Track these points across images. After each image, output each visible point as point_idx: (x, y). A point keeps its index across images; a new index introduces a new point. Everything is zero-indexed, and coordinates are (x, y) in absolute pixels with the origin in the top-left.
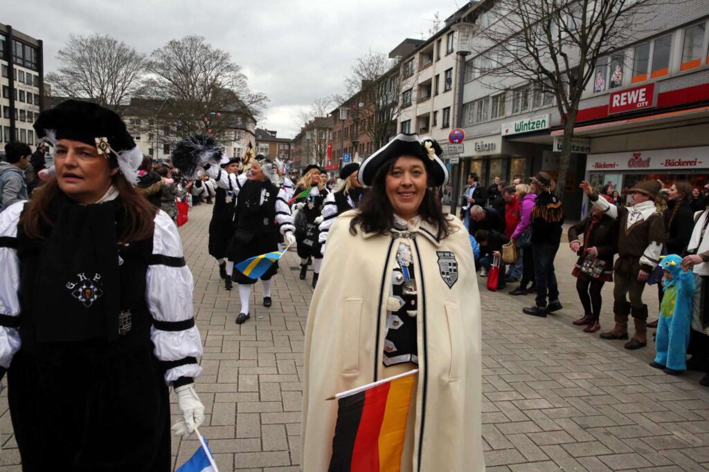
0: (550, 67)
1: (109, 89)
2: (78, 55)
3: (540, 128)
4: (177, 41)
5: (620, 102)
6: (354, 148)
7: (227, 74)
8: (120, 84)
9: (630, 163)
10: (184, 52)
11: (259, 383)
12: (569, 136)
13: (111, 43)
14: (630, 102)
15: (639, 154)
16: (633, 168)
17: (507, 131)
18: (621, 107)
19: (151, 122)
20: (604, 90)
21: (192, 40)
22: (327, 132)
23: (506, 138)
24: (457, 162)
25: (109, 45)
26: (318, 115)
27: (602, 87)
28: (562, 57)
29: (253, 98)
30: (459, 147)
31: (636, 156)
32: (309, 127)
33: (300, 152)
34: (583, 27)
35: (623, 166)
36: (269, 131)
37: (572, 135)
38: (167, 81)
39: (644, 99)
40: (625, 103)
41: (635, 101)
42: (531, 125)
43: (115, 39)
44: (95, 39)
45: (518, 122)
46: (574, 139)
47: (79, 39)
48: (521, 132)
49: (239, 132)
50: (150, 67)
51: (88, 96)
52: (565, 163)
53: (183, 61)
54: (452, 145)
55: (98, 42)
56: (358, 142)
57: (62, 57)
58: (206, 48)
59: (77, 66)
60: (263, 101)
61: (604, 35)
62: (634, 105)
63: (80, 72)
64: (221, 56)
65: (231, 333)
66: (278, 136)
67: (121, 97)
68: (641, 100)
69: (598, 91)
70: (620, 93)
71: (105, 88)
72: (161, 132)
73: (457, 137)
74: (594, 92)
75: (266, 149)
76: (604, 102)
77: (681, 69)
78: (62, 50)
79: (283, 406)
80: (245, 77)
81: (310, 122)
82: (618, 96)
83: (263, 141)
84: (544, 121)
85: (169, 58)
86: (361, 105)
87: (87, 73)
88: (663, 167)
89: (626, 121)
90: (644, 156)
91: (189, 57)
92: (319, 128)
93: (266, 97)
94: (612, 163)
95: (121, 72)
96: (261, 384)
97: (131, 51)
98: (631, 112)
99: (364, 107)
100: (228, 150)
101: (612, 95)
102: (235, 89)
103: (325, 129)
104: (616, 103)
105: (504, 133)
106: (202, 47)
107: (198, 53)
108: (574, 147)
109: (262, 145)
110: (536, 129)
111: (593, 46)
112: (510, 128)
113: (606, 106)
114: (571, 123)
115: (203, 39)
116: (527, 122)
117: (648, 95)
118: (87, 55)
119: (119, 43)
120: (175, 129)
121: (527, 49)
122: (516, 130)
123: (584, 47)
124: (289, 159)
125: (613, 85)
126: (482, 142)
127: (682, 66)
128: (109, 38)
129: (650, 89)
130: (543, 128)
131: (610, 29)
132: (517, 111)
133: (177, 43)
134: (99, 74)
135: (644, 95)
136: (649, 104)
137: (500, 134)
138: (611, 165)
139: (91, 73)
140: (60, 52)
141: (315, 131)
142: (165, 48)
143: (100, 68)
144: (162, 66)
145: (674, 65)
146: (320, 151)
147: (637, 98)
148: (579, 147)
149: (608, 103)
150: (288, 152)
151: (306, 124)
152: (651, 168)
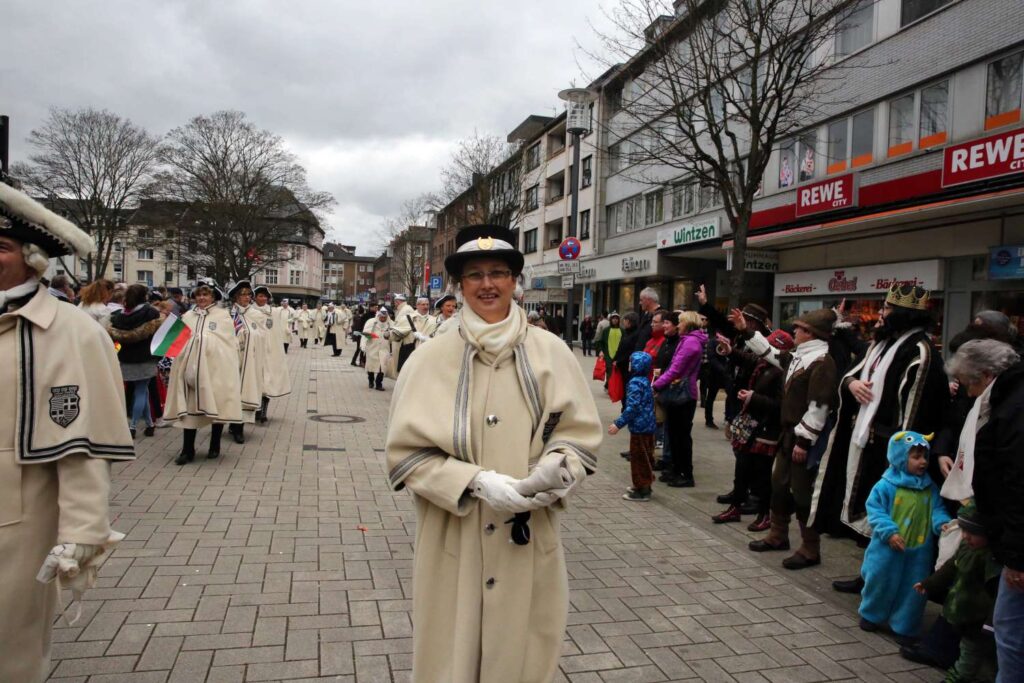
0: (710, 150)
1: (107, 185)
2: (61, 137)
3: (708, 238)
4: (204, 118)
5: (810, 199)
7: (277, 165)
8: (122, 179)
9: (832, 285)
10: (215, 133)
11: (150, 637)
12: (741, 249)
13: (111, 121)
14: (823, 200)
15: (843, 272)
16: (836, 292)
17: (664, 242)
18: (812, 207)
19: (170, 234)
20: (793, 183)
21: (227, 117)
22: (426, 245)
23: (663, 253)
24: (572, 286)
25: (107, 123)
26: (411, 223)
27: (790, 181)
28: (729, 138)
29: (313, 200)
30: (574, 265)
31: (839, 275)
32: (399, 244)
33: (386, 277)
34: (754, 95)
35: (822, 288)
36: (345, 247)
37: (745, 246)
38: (188, 174)
39: (841, 196)
40: (817, 202)
41: (829, 199)
42: (696, 234)
43: (118, 115)
44: (87, 114)
45: (678, 230)
46: (747, 252)
47: (63, 115)
48: (682, 243)
49: (299, 248)
50: (163, 154)
51: (73, 197)
52: (736, 286)
53: (212, 144)
54: (564, 262)
55: (90, 120)
57: (37, 140)
58: (248, 129)
59: (58, 153)
60: (328, 204)
61: (780, 108)
62: (828, 203)
63: (64, 162)
64: (268, 140)
65: (151, 553)
66: (358, 253)
67: (124, 198)
68: (837, 196)
69: (785, 185)
70: (809, 187)
71: (100, 185)
72: (183, 249)
73: (570, 250)
74: (780, 187)
75: (340, 272)
76: (789, 200)
77: (888, 156)
78: (37, 131)
79: (168, 677)
80: (303, 170)
81: (402, 232)
82: (807, 191)
83: (335, 261)
84: (712, 227)
85: (193, 143)
86: (470, 208)
87: (74, 164)
88: (874, 290)
89: (819, 226)
90: (849, 275)
91: (221, 141)
92: (413, 242)
93: (332, 198)
94: (808, 285)
95: (125, 162)
96: (152, 640)
97: (140, 132)
98: (825, 214)
99: (473, 213)
100: (281, 274)
101: (800, 190)
102: (289, 186)
103: (422, 242)
104: (805, 201)
105: (660, 246)
106: (242, 126)
107: (235, 135)
108: (755, 263)
109: (334, 266)
110: (702, 239)
111: (768, 124)
112: (667, 237)
113: (794, 205)
114: (742, 230)
115: (243, 115)
116: (691, 230)
117: (847, 190)
118: (73, 137)
119: (122, 122)
120: (204, 244)
121: (680, 126)
122: (676, 242)
123: (756, 125)
124: (372, 286)
125: (803, 176)
126: (632, 259)
127: (890, 151)
128: (108, 113)
129: (848, 180)
130: (712, 237)
131: (788, 100)
132: (679, 215)
133: (205, 121)
134: (91, 164)
135: (840, 189)
136: (849, 202)
137: (655, 246)
138: (807, 289)
139: (79, 164)
140: (34, 132)
141: (409, 245)
142: (188, 127)
143: (93, 156)
144: (180, 152)
145: (880, 149)
146: (413, 274)
147: (833, 193)
148: (762, 264)
149: (795, 201)
150: (372, 276)
151: (397, 236)
152: (858, 291)
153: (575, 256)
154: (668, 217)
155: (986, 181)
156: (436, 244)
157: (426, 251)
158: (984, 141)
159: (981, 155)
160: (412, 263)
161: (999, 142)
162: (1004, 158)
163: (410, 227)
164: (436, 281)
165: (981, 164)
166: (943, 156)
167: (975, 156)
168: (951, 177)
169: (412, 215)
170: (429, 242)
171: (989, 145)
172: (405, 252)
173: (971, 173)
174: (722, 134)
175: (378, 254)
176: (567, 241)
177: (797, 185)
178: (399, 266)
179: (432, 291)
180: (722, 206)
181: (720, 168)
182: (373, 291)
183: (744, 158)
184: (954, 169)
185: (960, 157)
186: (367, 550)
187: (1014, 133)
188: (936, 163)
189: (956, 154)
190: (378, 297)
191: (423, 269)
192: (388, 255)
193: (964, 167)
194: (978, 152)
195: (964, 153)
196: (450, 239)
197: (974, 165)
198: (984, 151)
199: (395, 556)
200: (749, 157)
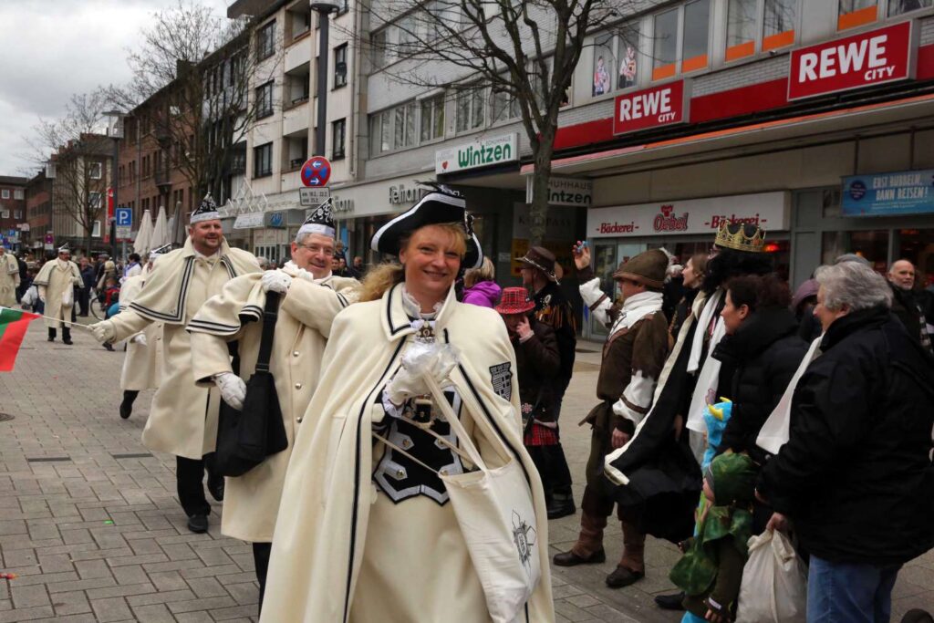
0: (505, 44)
3: (502, 160)
5: (631, 112)
6: (163, 199)
9: (658, 223)
12: (544, 174)
14: (647, 113)
15: (671, 207)
16: (662, 233)
17: (445, 165)
18: (634, 122)
20: (609, 91)
22: (109, 161)
23: (443, 179)
26: (83, 129)
27: (606, 87)
28: (529, 28)
30: (322, 194)
31: (667, 210)
32: (65, 159)
33: (46, 208)
35: (646, 228)
37: (549, 172)
39: (669, 108)
40: (639, 115)
41: (654, 112)
42: (486, 154)
45: (464, 148)
46: (551, 179)
48: (469, 167)
52: (538, 224)
54: (308, 190)
56: (170, 186)
62: (653, 118)
68: (664, 109)
69: (602, 93)
70: (630, 96)
73: (316, 173)
74: (593, 95)
76: (603, 113)
77: (726, 59)
81: (70, 142)
82: (627, 102)
84: (507, 147)
88: (708, 230)
89: (641, 147)
90: (678, 210)
92: (87, 157)
94: (629, 223)
98: (649, 132)
99: (177, 118)
101: (618, 100)
103: (103, 158)
104: (624, 114)
105: (440, 170)
108: (563, 194)
110: (495, 162)
111: (578, 11)
112: (449, 158)
113: (610, 120)
114: (546, 151)
116: (479, 149)
117: (675, 101)
121: (465, 8)
122: (461, 164)
123: (563, 11)
124: (23, 221)
125: (623, 82)
126: (402, 187)
127: (729, 53)
129: (677, 88)
130: (507, 159)
132: (465, 129)
135: (668, 100)
136: (678, 116)
137: (434, 170)
138: (627, 228)
141: (81, 161)
145: (716, 50)
146: (87, 204)
147: (658, 105)
148: (571, 196)
149: (613, 115)
150: (22, 205)
151: (62, 148)
152: (688, 231)
153: (323, 181)
154: (450, 133)
155: (838, 94)
156: (124, 161)
157: (109, 170)
158: (836, 44)
159: (832, 62)
160: (87, 188)
161: (853, 46)
162: (857, 67)
163: (82, 135)
164: (123, 215)
165: (832, 73)
166: (788, 62)
167: (825, 62)
168: (798, 88)
169: (86, 117)
170: (112, 158)
171: (841, 49)
172: (75, 172)
173: (822, 83)
174: (520, 22)
175: (33, 174)
176: (312, 161)
177: (615, 93)
178: (67, 192)
179: (118, 229)
180: (520, 118)
181: (517, 66)
182: (25, 227)
183: (548, 55)
184: (802, 79)
185: (809, 63)
186: (14, 608)
187: (869, 36)
188: (781, 69)
189: (804, 58)
190: (33, 237)
191: (103, 198)
192: (48, 175)
193: (813, 77)
194: (830, 57)
195: (813, 57)
196: (144, 154)
197: (824, 73)
198: (836, 57)
199: (60, 611)
200: (554, 53)
